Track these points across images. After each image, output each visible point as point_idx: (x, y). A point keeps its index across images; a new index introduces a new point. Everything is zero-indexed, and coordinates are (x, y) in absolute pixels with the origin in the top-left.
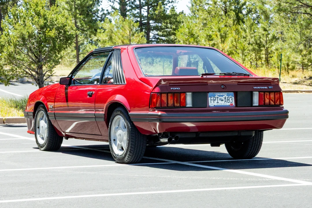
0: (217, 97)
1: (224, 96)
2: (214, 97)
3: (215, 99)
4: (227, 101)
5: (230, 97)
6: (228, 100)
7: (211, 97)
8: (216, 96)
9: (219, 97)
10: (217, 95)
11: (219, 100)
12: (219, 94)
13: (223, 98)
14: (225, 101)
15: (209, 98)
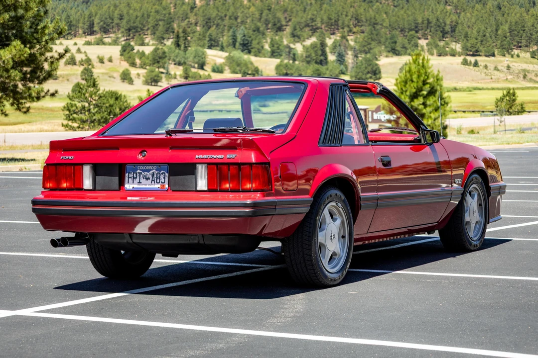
0: (139, 173)
1: (152, 172)
2: (134, 173)
3: (135, 176)
4: (155, 181)
5: (162, 173)
6: (157, 178)
7: (129, 173)
8: (138, 171)
9: (143, 173)
10: (140, 170)
11: (141, 178)
12: (143, 168)
13: (149, 174)
14: (152, 180)
15: (127, 175)
